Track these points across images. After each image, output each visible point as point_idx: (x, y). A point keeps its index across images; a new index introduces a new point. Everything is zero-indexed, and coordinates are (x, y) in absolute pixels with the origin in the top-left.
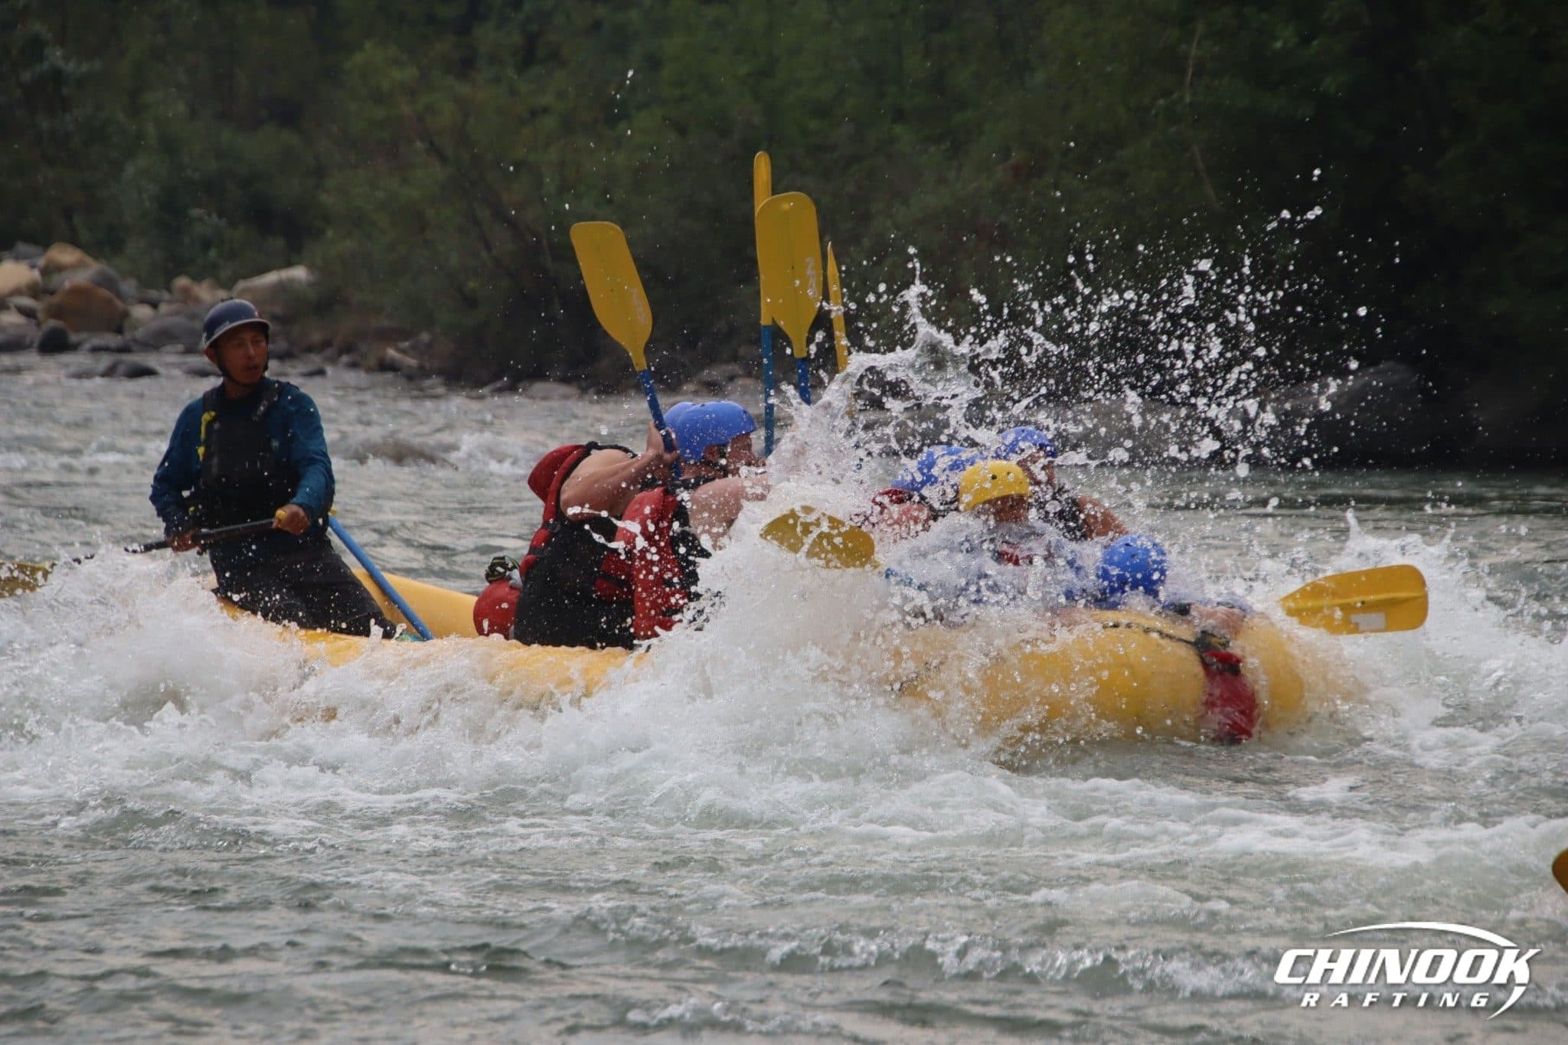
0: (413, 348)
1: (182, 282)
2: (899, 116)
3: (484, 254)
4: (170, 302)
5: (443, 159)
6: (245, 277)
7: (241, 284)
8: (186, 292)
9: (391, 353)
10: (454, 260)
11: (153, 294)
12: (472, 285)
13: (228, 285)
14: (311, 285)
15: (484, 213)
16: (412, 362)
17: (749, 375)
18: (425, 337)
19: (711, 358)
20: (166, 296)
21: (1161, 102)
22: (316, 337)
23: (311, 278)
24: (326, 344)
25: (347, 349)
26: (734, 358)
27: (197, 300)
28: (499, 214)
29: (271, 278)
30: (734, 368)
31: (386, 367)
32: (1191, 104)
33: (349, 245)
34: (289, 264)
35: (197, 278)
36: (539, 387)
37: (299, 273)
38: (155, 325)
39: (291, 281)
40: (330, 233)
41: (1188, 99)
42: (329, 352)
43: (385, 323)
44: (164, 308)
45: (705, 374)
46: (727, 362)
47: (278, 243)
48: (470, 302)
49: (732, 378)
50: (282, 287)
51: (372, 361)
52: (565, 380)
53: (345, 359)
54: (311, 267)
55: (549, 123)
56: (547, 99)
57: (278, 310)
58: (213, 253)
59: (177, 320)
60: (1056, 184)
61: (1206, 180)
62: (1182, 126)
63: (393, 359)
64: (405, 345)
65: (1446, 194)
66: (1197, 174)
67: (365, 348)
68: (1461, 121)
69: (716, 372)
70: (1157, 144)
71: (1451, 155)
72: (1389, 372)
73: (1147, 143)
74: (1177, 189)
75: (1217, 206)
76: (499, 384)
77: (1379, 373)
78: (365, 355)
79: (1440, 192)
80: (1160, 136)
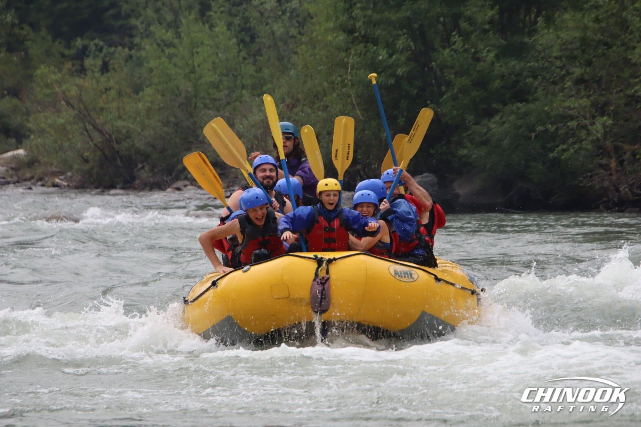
0: (65, 178)
2: (243, 87)
3: (91, 143)
5: (73, 108)
9: (57, 180)
10: (79, 145)
12: (86, 154)
14: (25, 156)
15: (89, 127)
16: (65, 184)
17: (192, 185)
18: (69, 174)
19: (177, 179)
21: (339, 79)
22: (28, 175)
23: (26, 154)
24: (32, 178)
25: (40, 179)
28: (95, 128)
29: (10, 154)
30: (187, 182)
31: (55, 185)
32: (350, 80)
33: (39, 140)
34: (17, 148)
36: (113, 192)
37: (21, 152)
39: (18, 154)
40: (32, 136)
41: (349, 78)
42: (33, 181)
43: (54, 169)
45: (175, 185)
46: (184, 180)
47: (13, 141)
48: (86, 161)
49: (185, 186)
50: (14, 157)
51: (49, 183)
52: (123, 188)
53: (40, 183)
54: (25, 149)
55: (113, 93)
56: (112, 83)
57: (13, 166)
60: (302, 111)
61: (357, 108)
62: (348, 88)
63: (58, 183)
64: (62, 177)
65: (444, 111)
66: (354, 106)
67: (46, 179)
68: (449, 84)
69: (179, 184)
70: (338, 95)
71: (445, 96)
72: (426, 177)
73: (335, 95)
74: (347, 112)
75: (361, 117)
76: (99, 190)
77: (422, 177)
78: (46, 182)
79: (442, 110)
80: (339, 92)
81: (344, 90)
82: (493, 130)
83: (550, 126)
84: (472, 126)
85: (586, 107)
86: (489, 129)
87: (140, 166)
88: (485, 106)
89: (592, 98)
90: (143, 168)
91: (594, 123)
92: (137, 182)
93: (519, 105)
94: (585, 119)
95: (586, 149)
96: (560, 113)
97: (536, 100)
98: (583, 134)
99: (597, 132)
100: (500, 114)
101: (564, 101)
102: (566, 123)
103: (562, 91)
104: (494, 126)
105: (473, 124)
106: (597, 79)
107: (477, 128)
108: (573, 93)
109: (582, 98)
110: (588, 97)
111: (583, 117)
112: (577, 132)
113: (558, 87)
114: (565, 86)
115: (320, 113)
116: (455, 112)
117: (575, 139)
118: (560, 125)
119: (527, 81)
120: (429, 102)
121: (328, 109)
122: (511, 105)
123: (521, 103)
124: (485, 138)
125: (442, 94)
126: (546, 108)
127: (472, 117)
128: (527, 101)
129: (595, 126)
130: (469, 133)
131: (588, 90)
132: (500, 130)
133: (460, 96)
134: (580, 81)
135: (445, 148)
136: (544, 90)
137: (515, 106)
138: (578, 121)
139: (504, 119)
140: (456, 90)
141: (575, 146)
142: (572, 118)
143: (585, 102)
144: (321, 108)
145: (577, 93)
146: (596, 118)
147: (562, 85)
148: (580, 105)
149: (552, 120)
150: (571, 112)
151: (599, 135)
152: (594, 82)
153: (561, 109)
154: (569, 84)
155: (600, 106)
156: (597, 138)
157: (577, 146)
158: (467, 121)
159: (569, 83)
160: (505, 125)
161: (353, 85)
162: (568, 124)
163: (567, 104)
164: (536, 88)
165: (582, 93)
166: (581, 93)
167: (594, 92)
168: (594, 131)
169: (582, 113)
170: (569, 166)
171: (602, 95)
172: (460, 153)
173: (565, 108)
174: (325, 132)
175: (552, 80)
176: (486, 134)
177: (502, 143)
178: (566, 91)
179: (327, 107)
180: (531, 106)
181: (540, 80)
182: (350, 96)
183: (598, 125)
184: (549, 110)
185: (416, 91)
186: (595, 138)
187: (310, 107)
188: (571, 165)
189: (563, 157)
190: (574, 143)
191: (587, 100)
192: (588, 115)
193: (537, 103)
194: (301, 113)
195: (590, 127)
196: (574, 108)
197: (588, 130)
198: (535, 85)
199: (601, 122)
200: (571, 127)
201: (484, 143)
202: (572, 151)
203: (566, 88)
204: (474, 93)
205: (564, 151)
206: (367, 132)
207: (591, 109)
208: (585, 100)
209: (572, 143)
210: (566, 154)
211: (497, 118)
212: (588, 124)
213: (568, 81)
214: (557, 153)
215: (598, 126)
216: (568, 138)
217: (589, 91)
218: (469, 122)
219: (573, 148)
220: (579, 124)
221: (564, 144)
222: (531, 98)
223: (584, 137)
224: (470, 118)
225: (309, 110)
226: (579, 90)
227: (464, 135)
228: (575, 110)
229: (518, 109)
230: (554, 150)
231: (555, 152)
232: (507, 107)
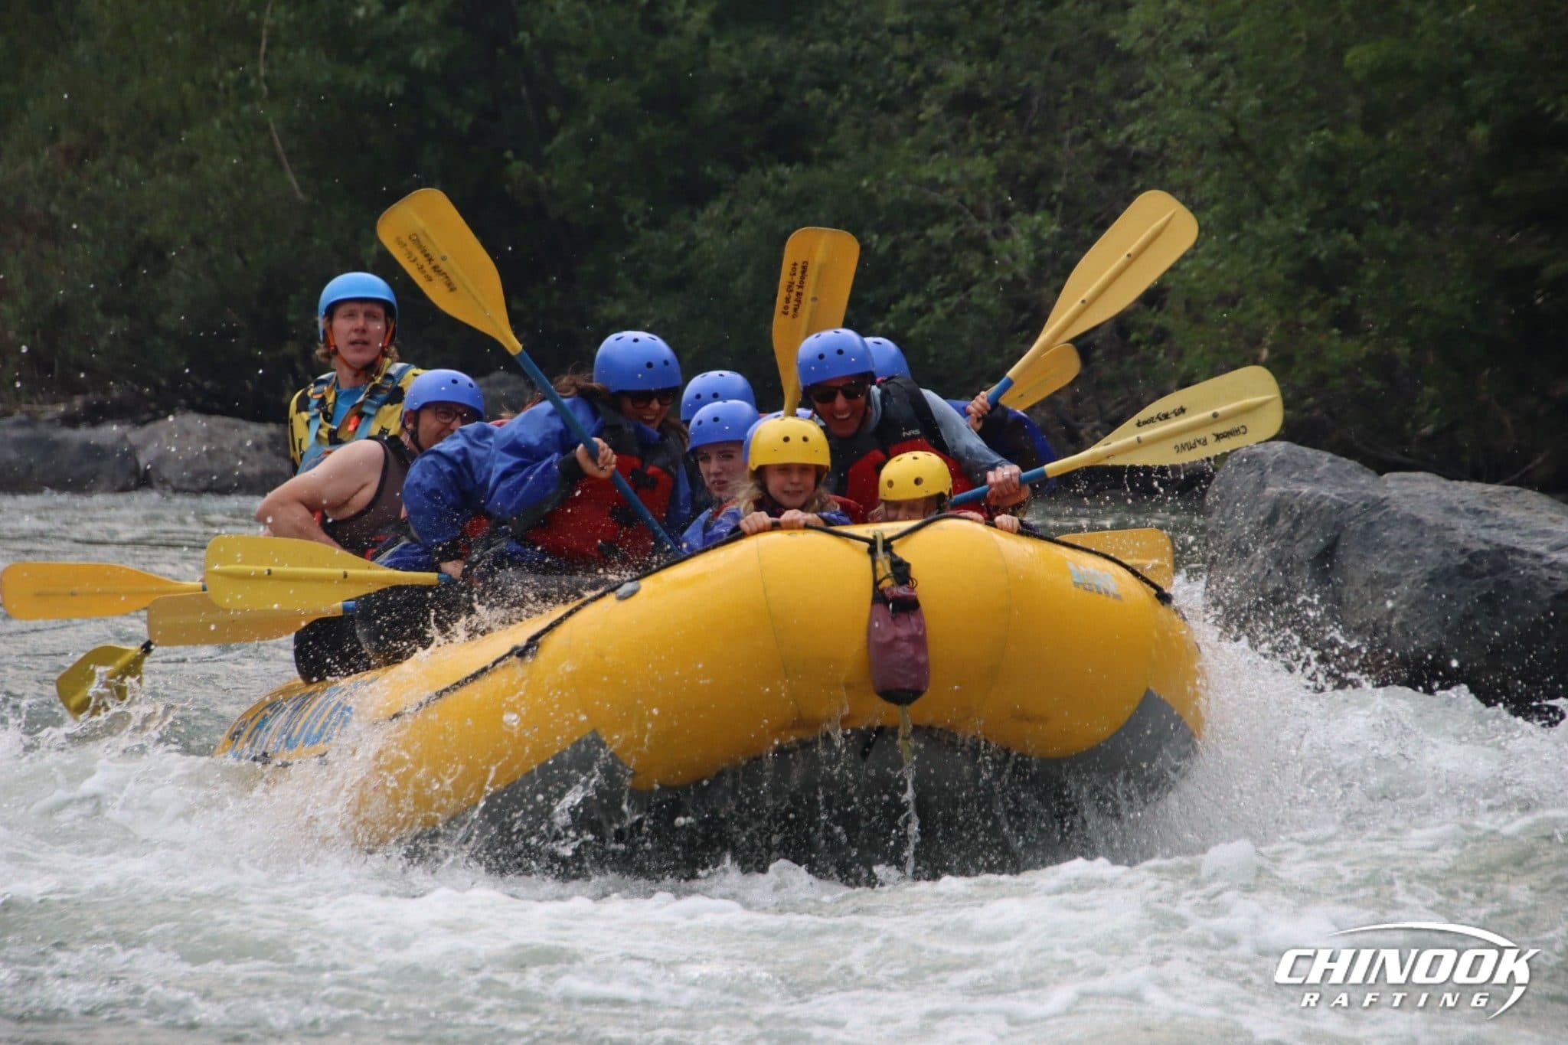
21: (231, 74)
32: (266, 80)
41: (262, 73)
60: (114, 170)
61: (287, 165)
62: (258, 105)
65: (555, 183)
66: (276, 159)
68: (571, 101)
70: (227, 124)
71: (560, 138)
72: (501, 383)
73: (217, 124)
74: (254, 176)
75: (300, 195)
77: (488, 385)
79: (549, 181)
80: (232, 117)
81: (246, 109)
82: (705, 244)
83: (875, 237)
84: (642, 230)
85: (982, 181)
86: (692, 242)
88: (679, 172)
89: (999, 155)
91: (1007, 232)
93: (785, 170)
94: (981, 218)
95: (980, 310)
96: (907, 197)
97: (832, 155)
98: (973, 264)
99: (1014, 258)
100: (726, 197)
101: (917, 162)
102: (923, 228)
103: (912, 133)
104: (707, 234)
105: (645, 225)
106: (1015, 98)
107: (656, 237)
108: (946, 137)
109: (972, 154)
110: (989, 151)
111: (972, 210)
112: (956, 256)
113: (899, 119)
114: (922, 117)
115: (170, 179)
116: (590, 187)
117: (949, 278)
118: (904, 235)
119: (808, 97)
120: (509, 154)
121: (196, 167)
122: (759, 171)
123: (790, 164)
124: (678, 267)
125: (550, 131)
126: (865, 183)
127: (641, 203)
128: (807, 159)
129: (1008, 242)
130: (632, 251)
131: (988, 130)
132: (726, 244)
133: (604, 137)
134: (965, 102)
135: (557, 295)
136: (857, 125)
137: (770, 174)
138: (958, 224)
139: (737, 212)
140: (592, 119)
141: (947, 300)
142: (940, 215)
143: (981, 166)
144: (174, 162)
145: (955, 139)
146: (1014, 218)
147: (910, 113)
148: (963, 173)
149: (881, 219)
150: (935, 197)
151: (1021, 269)
152: (1006, 108)
153: (909, 187)
154: (931, 110)
155: (1022, 179)
156: (1015, 275)
157: (955, 300)
158: (625, 219)
159: (934, 109)
160: (741, 232)
161: (273, 95)
162: (929, 232)
163: (926, 172)
164: (834, 121)
165: (973, 139)
166: (966, 138)
167: (1008, 137)
168: (1007, 258)
169: (970, 199)
170: (931, 361)
171: (1027, 147)
172: (605, 312)
173: (920, 184)
174: (187, 238)
175: (880, 97)
176: (682, 256)
177: (731, 285)
178: (923, 131)
179: (193, 159)
180: (821, 175)
181: (846, 96)
182: (267, 128)
183: (1018, 236)
184: (874, 189)
185: (469, 119)
186: (1008, 277)
187: (139, 160)
188: (936, 356)
189: (911, 332)
190: (947, 292)
191: (985, 160)
192: (988, 208)
193: (837, 166)
194: (110, 178)
195: (993, 244)
196: (948, 184)
197: (988, 253)
198: (829, 112)
199: (1027, 230)
200: (936, 242)
201: (676, 284)
202: (939, 312)
203: (923, 123)
204: (646, 132)
205: (918, 312)
206: (317, 242)
207: (999, 188)
208: (981, 158)
209: (940, 290)
210: (920, 321)
211: (716, 209)
212: (989, 232)
213: (929, 103)
214: (896, 320)
215: (1020, 241)
216: (928, 277)
217: (993, 135)
218: (632, 219)
219: (944, 306)
220: (961, 233)
221: (916, 292)
222: (817, 150)
223: (976, 273)
224: (635, 206)
225: (136, 168)
226: (963, 130)
227: (619, 258)
228: (951, 191)
229: (782, 182)
230: (888, 310)
231: (889, 317)
232: (745, 177)
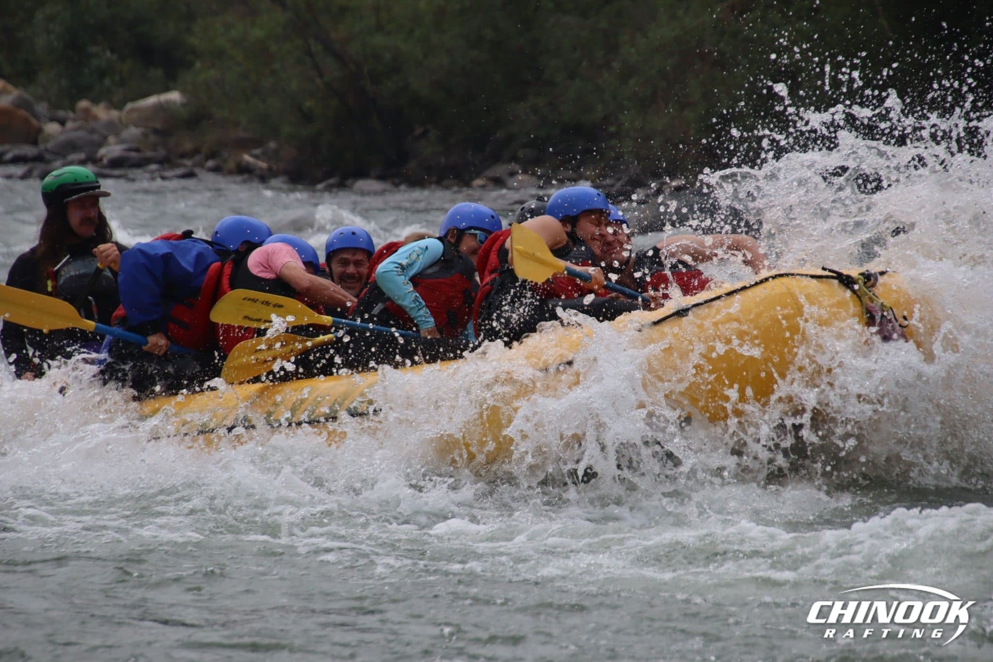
0: (264, 153)
1: (83, 104)
3: (318, 81)
4: (75, 120)
5: (284, 6)
6: (134, 99)
7: (129, 106)
8: (87, 111)
9: (247, 158)
10: (294, 85)
11: (61, 113)
12: (308, 104)
13: (119, 106)
14: (183, 105)
15: (316, 48)
16: (263, 165)
17: (525, 172)
18: (272, 145)
19: (496, 159)
20: (71, 115)
22: (188, 146)
23: (184, 101)
24: (196, 151)
25: (212, 155)
26: (514, 159)
27: (95, 118)
28: (328, 49)
29: (152, 100)
30: (513, 166)
31: (244, 171)
33: (213, 73)
34: (167, 89)
35: (95, 101)
36: (361, 184)
37: (174, 96)
38: (62, 138)
39: (168, 102)
40: (198, 65)
42: (198, 158)
43: (242, 134)
44: (69, 125)
45: (491, 173)
46: (509, 161)
47: (158, 73)
48: (307, 117)
49: (513, 174)
50: (160, 108)
51: (231, 165)
52: (381, 178)
53: (210, 163)
54: (183, 92)
57: (158, 125)
58: (107, 82)
59: (81, 134)
63: (248, 162)
64: (257, 151)
67: (225, 154)
69: (499, 170)
76: (331, 181)
78: (225, 161)
87: (418, 131)
90: (424, 134)
92: (412, 165)
